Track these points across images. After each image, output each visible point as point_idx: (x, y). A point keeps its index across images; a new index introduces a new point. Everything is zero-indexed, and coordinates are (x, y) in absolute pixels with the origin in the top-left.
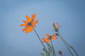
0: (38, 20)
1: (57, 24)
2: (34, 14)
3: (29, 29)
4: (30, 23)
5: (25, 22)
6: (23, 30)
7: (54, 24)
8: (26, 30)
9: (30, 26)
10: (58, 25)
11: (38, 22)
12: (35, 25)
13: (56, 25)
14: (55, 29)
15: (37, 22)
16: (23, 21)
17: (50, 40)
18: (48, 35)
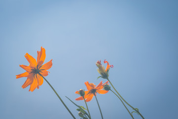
0: (51, 61)
1: (104, 62)
2: (41, 49)
3: (35, 81)
4: (36, 68)
5: (24, 67)
6: (24, 86)
7: (99, 63)
8: (31, 84)
9: (38, 74)
10: (108, 64)
11: (52, 65)
12: (47, 70)
13: (103, 66)
14: (102, 74)
15: (50, 64)
16: (20, 66)
17: (94, 96)
18: (89, 84)
